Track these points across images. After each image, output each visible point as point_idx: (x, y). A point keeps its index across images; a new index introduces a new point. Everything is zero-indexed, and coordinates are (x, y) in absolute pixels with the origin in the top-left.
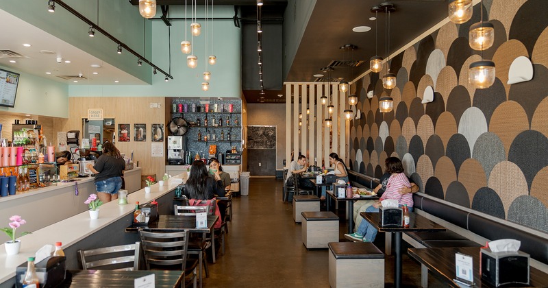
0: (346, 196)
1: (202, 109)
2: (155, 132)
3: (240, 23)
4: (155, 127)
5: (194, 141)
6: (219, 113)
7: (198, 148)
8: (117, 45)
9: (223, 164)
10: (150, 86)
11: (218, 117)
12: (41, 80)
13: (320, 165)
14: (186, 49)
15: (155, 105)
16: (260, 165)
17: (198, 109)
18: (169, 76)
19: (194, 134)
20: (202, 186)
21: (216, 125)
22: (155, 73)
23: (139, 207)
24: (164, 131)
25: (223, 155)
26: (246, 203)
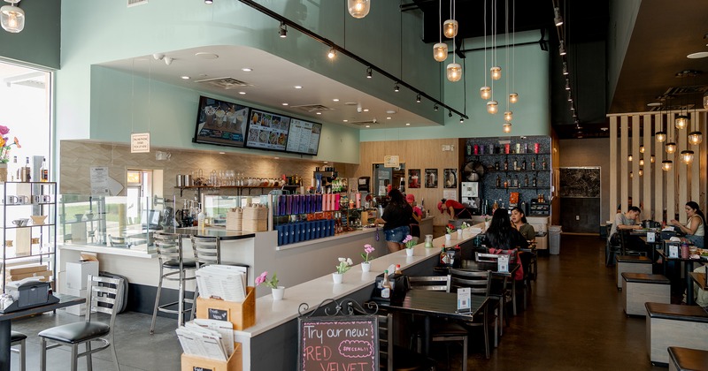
0: (680, 256)
1: (502, 150)
2: (447, 177)
3: (548, 46)
4: (447, 172)
5: (492, 188)
6: (522, 154)
7: (496, 196)
8: (417, 94)
9: (527, 215)
10: (442, 127)
11: (522, 158)
12: (339, 128)
13: (659, 219)
14: (486, 95)
15: (448, 148)
16: (578, 218)
17: (497, 150)
18: (464, 116)
19: (491, 181)
20: (504, 235)
21: (519, 169)
22: (450, 115)
23: (445, 250)
24: (457, 177)
25: (527, 205)
26: (556, 264)
